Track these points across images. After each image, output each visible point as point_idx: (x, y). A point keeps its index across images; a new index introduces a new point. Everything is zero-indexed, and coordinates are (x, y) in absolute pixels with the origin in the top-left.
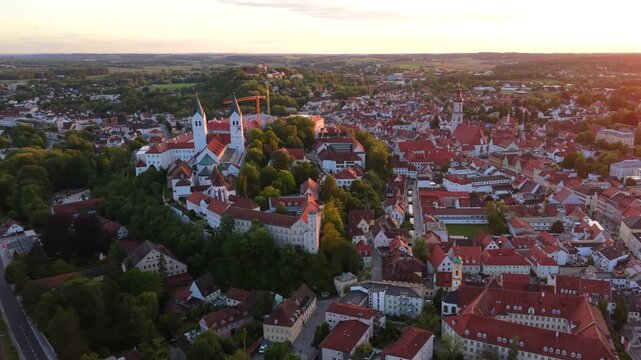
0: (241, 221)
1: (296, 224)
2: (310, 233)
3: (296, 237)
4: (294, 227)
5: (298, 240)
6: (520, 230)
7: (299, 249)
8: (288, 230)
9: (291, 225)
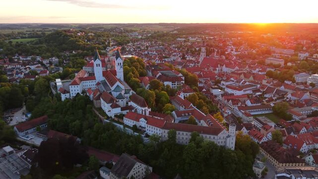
0: (181, 133)
1: (221, 133)
2: (231, 138)
3: (220, 141)
4: (219, 135)
5: (222, 142)
6: (301, 117)
7: (223, 148)
8: (216, 137)
9: (218, 134)
